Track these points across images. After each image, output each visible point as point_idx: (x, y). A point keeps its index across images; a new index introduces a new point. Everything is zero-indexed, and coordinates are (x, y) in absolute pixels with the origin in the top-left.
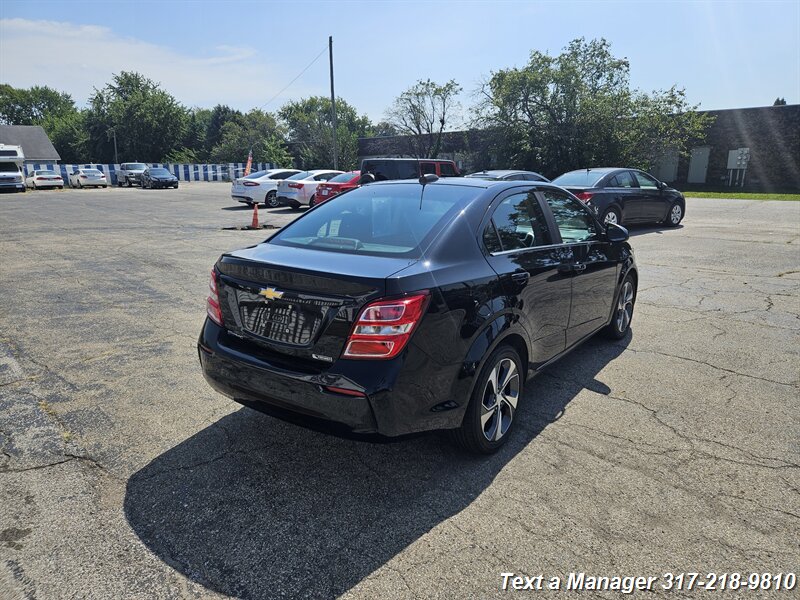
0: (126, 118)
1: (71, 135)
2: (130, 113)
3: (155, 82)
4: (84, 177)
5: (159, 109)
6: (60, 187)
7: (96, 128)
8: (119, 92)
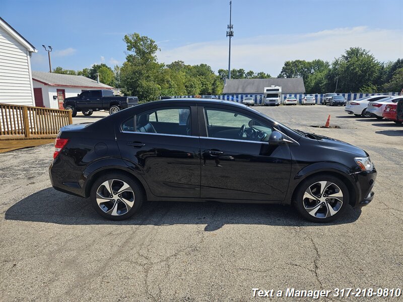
0: (345, 71)
1: (320, 81)
2: (348, 68)
3: (367, 50)
4: (306, 100)
5: (364, 64)
6: (296, 104)
7: (330, 77)
8: (347, 58)
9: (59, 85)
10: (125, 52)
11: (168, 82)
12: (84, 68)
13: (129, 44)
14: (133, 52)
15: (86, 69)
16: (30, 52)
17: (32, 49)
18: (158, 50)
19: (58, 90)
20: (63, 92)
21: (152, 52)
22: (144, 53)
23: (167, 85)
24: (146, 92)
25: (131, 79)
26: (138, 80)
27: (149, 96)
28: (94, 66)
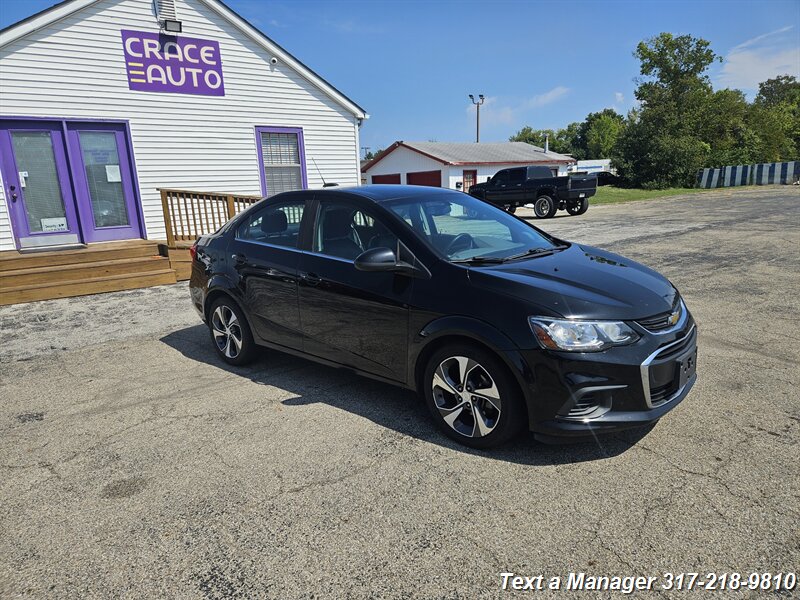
9: (466, 164)
10: (636, 80)
11: (735, 132)
12: (571, 123)
13: (647, 61)
14: (653, 78)
15: (574, 124)
16: (360, 119)
17: (360, 115)
18: (716, 61)
19: (465, 173)
20: (474, 174)
21: (699, 68)
22: (678, 74)
23: (731, 140)
24: (667, 161)
25: (635, 137)
26: (651, 136)
27: (673, 169)
28: (590, 115)
